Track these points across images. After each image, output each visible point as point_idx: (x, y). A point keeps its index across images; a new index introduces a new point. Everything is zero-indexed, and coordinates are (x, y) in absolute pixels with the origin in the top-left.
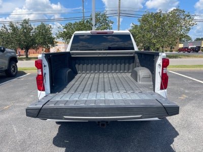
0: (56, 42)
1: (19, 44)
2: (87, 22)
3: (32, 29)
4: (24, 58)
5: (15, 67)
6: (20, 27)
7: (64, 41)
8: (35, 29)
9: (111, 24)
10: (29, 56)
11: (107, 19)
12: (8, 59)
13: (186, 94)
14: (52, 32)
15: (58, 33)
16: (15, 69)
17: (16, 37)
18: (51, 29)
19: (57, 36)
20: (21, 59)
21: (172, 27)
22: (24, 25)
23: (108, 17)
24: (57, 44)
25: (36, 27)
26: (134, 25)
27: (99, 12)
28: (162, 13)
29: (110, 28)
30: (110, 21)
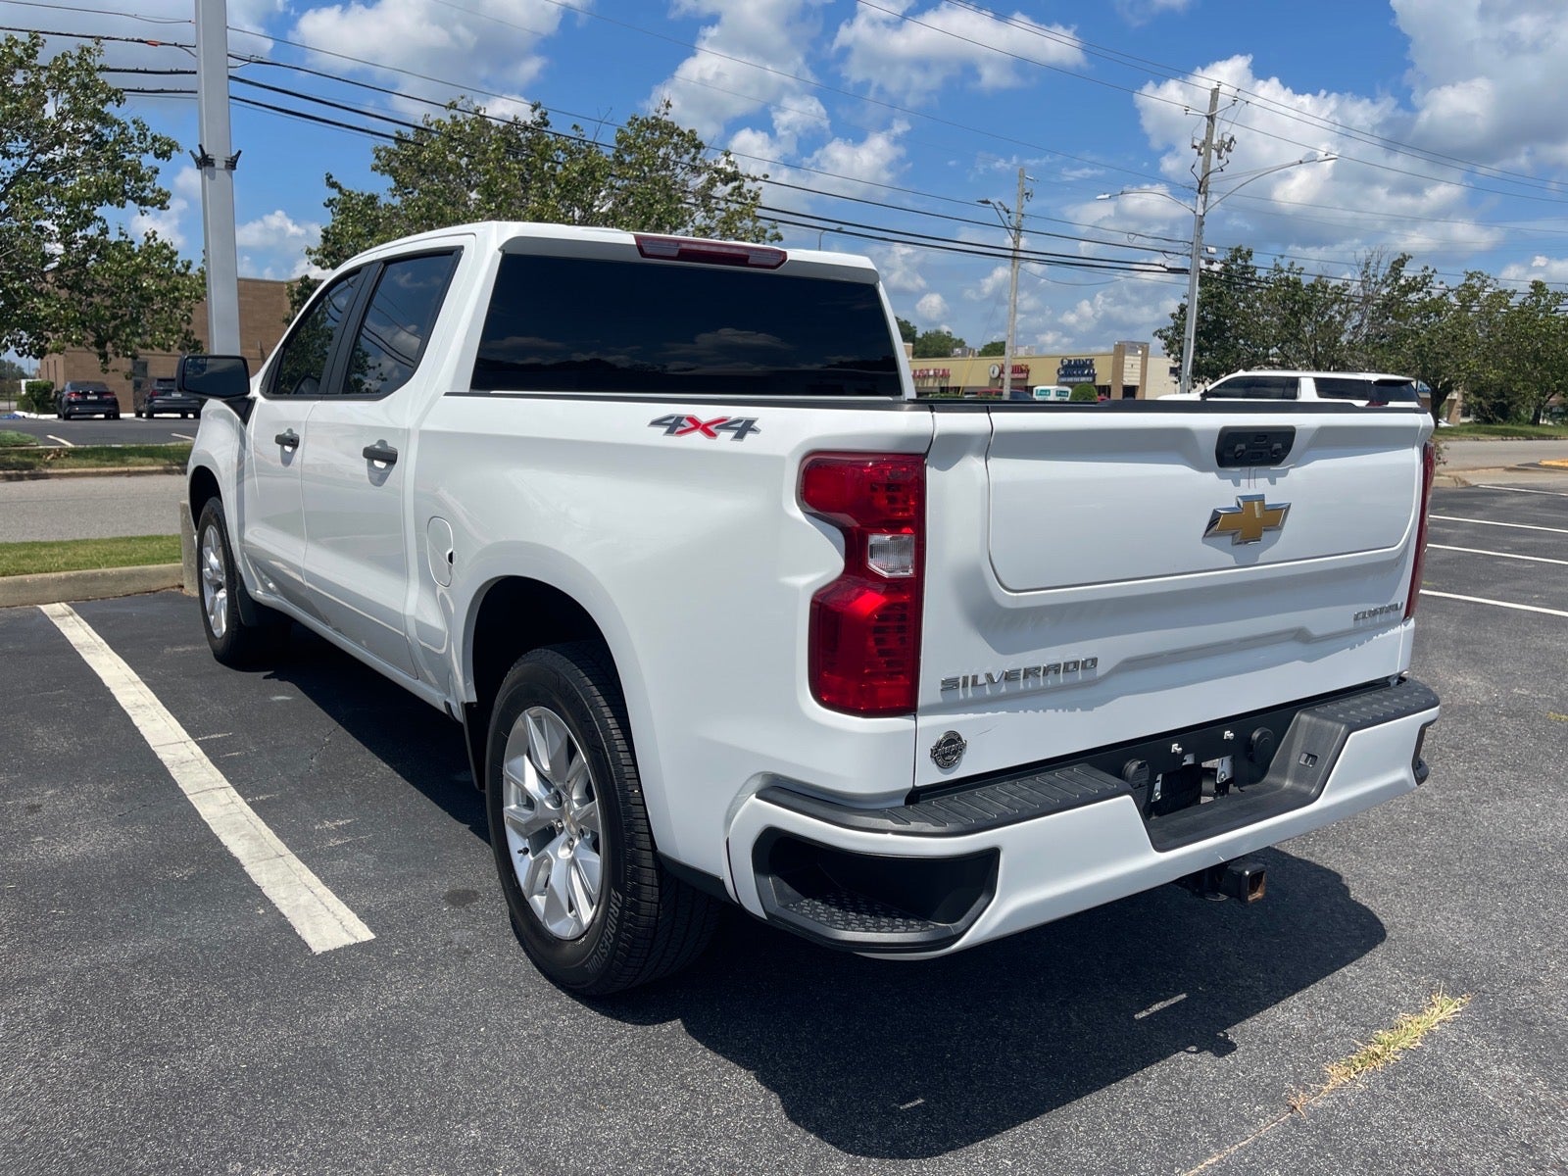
9: (148, 160)
11: (110, 108)
23: (117, 95)
26: (340, 190)
27: (24, 37)
28: (549, 129)
29: (147, 191)
30: (136, 134)
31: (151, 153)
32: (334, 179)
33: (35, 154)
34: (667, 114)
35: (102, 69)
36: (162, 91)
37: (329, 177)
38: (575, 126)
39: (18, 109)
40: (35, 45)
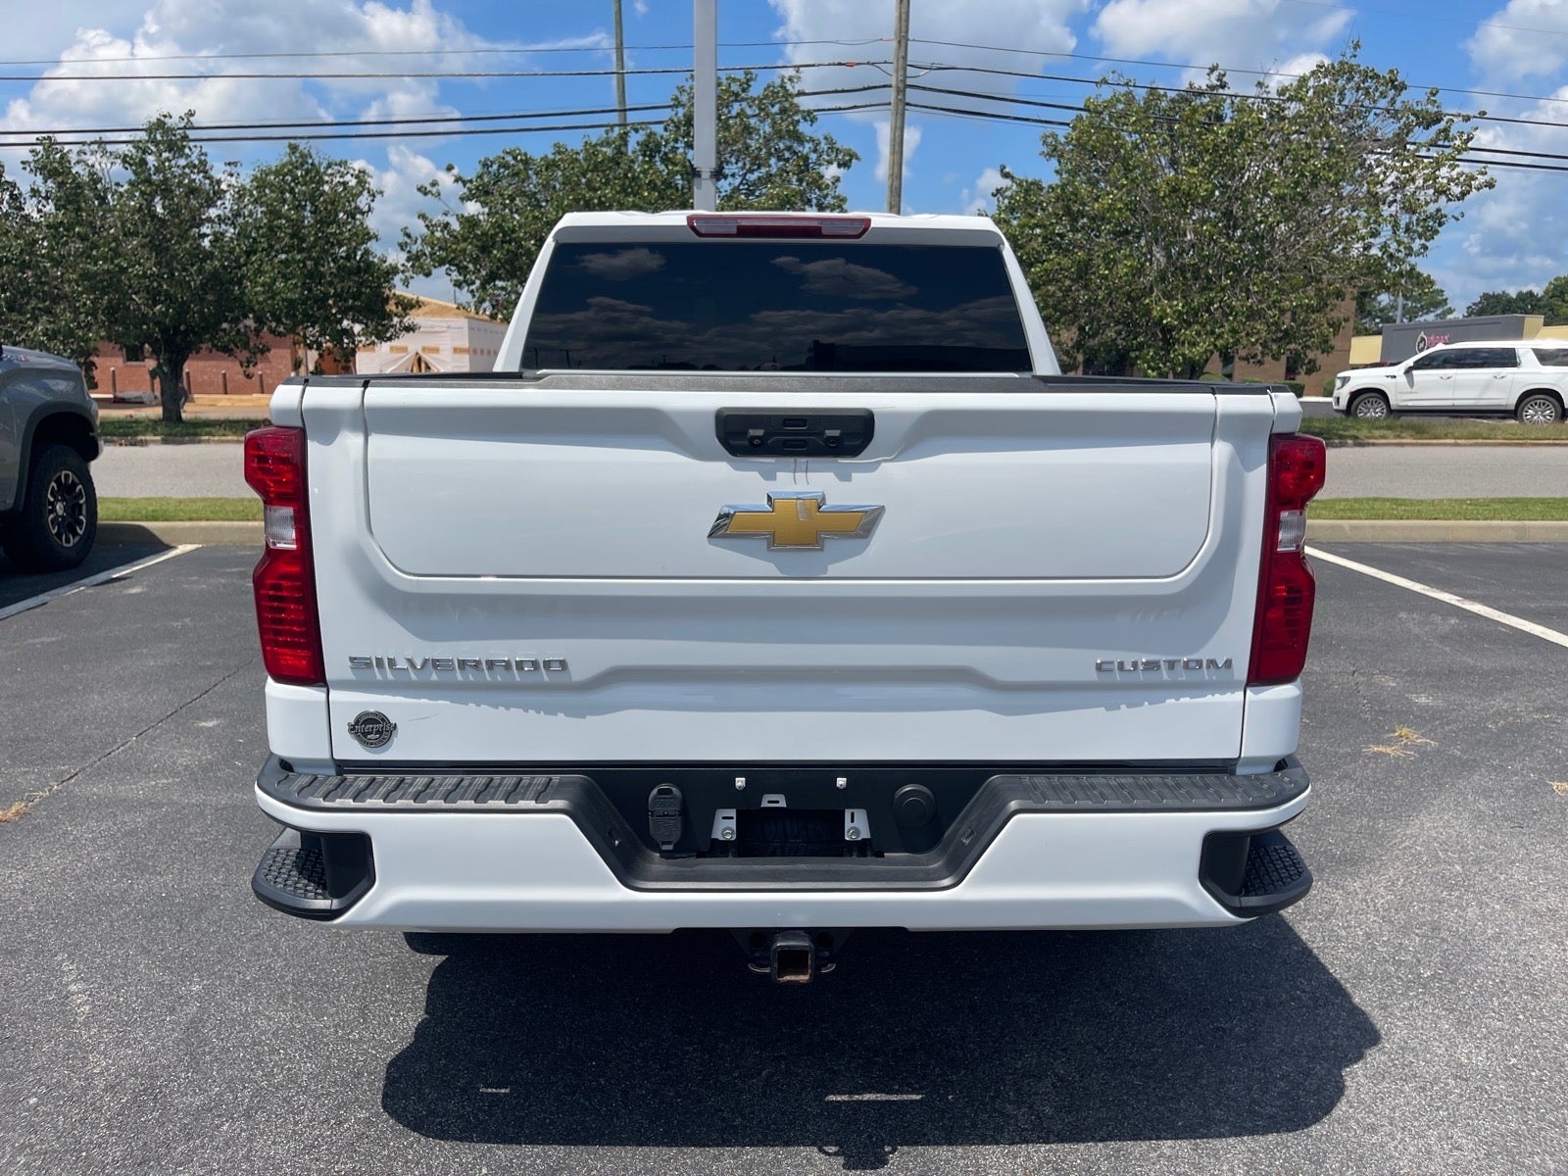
0: (408, 306)
1: (111, 311)
2: (650, 148)
3: (215, 196)
4: (152, 426)
5: (80, 494)
6: (117, 174)
7: (464, 296)
8: (241, 193)
9: (830, 172)
10: (188, 412)
11: (804, 128)
12: (18, 426)
13: (1422, 719)
14: (371, 223)
15: (419, 228)
16: (73, 509)
17: (85, 254)
18: (363, 202)
19: (415, 258)
20: (128, 433)
21: (1305, 200)
22: (151, 160)
23: (810, 116)
24: (413, 317)
25: (245, 178)
26: (1012, 178)
27: (740, 75)
28: (1226, 91)
29: (829, 198)
30: (826, 149)
31: (835, 164)
32: (1007, 170)
33: (746, 174)
34: (1355, 56)
35: (801, 94)
36: (855, 107)
37: (1003, 168)
38: (1259, 83)
39: (725, 137)
40: (748, 80)
